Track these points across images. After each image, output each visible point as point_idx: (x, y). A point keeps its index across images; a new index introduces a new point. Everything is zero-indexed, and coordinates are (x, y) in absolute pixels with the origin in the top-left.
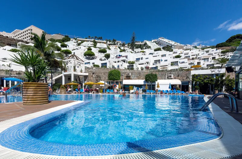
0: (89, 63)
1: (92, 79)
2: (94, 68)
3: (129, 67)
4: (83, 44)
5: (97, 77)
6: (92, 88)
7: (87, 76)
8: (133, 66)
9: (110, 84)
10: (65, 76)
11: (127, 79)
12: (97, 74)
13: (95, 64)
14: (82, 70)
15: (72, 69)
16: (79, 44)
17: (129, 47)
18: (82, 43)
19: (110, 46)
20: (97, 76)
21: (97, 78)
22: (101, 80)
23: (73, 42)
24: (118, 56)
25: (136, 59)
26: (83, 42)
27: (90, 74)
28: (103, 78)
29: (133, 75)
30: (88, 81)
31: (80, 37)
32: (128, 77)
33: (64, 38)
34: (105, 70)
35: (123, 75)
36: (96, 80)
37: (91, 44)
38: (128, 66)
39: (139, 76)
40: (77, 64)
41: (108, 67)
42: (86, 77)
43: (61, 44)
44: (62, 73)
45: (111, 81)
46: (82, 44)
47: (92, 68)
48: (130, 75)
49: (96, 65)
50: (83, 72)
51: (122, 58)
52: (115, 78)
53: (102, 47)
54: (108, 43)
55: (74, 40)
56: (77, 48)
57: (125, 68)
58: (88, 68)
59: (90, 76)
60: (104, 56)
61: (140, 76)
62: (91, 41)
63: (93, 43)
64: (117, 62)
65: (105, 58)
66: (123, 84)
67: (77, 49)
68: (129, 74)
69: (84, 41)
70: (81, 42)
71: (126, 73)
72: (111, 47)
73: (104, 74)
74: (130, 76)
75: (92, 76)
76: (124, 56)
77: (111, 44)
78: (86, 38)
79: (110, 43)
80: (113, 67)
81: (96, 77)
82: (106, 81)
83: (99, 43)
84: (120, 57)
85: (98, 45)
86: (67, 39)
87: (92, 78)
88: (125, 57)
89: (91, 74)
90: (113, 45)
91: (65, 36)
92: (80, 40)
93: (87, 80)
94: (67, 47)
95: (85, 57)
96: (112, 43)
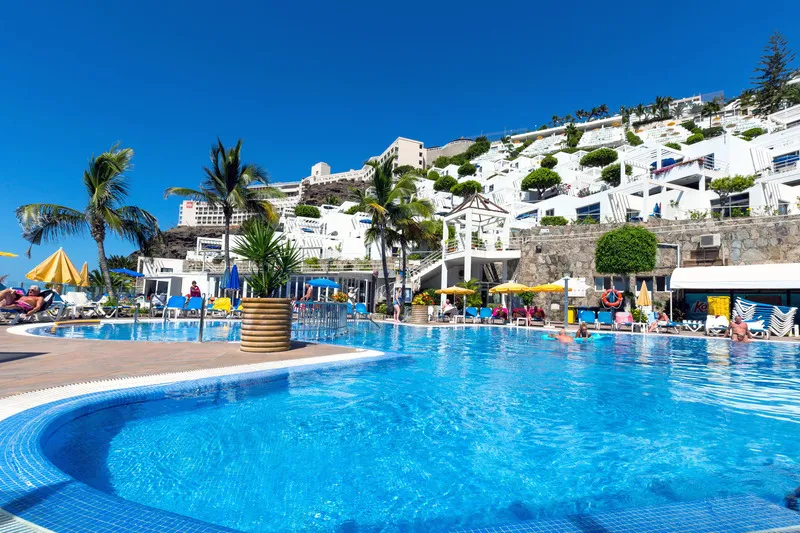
0: (536, 211)
1: (535, 269)
2: (543, 231)
3: (718, 206)
4: (528, 149)
5: (553, 263)
6: (532, 303)
7: (516, 261)
8: (746, 196)
9: (607, 287)
10: (450, 265)
11: (698, 263)
12: (552, 253)
13: (556, 214)
14: (502, 241)
15: (468, 241)
16: (514, 155)
17: (751, 109)
18: (526, 146)
19: (642, 128)
20: (552, 257)
21: (552, 267)
22: (567, 271)
23: (496, 151)
24: (659, 167)
25: (776, 159)
26: (527, 143)
27: (527, 253)
28: (579, 265)
29: (736, 244)
30: (520, 277)
31: (521, 129)
32: (706, 255)
33: (471, 147)
34: (588, 233)
35: (676, 248)
36: (551, 274)
37: (556, 144)
38: (713, 202)
39: (774, 242)
40: (486, 222)
41: (603, 220)
42: (512, 264)
43: (458, 167)
44: (441, 258)
45: (612, 276)
46: (523, 153)
47: (536, 230)
48: (716, 242)
49: (558, 218)
50: (504, 247)
51: (677, 173)
52: (625, 261)
53: (603, 142)
54: (633, 118)
55: (500, 146)
56: (507, 167)
57: (694, 215)
58: (522, 232)
59: (526, 261)
60: (600, 175)
61: (784, 247)
62: (558, 133)
63: (566, 138)
64: (646, 193)
65: (603, 183)
66: (672, 287)
67: (507, 171)
68: (709, 240)
69: (533, 139)
70: (522, 144)
71: (689, 235)
72: (644, 134)
73: (582, 249)
74: (716, 251)
75: (534, 261)
76: (690, 163)
77: (646, 122)
78: (545, 128)
79: (643, 117)
80: (632, 216)
81: (550, 262)
82: (591, 275)
83: (590, 133)
84: (667, 170)
85: (587, 140)
86: (482, 147)
87: (533, 268)
88: (696, 164)
89: (531, 254)
90: (654, 124)
91: (477, 140)
92: (521, 140)
93: (515, 275)
94: (475, 170)
95: (524, 193)
96: (651, 117)
